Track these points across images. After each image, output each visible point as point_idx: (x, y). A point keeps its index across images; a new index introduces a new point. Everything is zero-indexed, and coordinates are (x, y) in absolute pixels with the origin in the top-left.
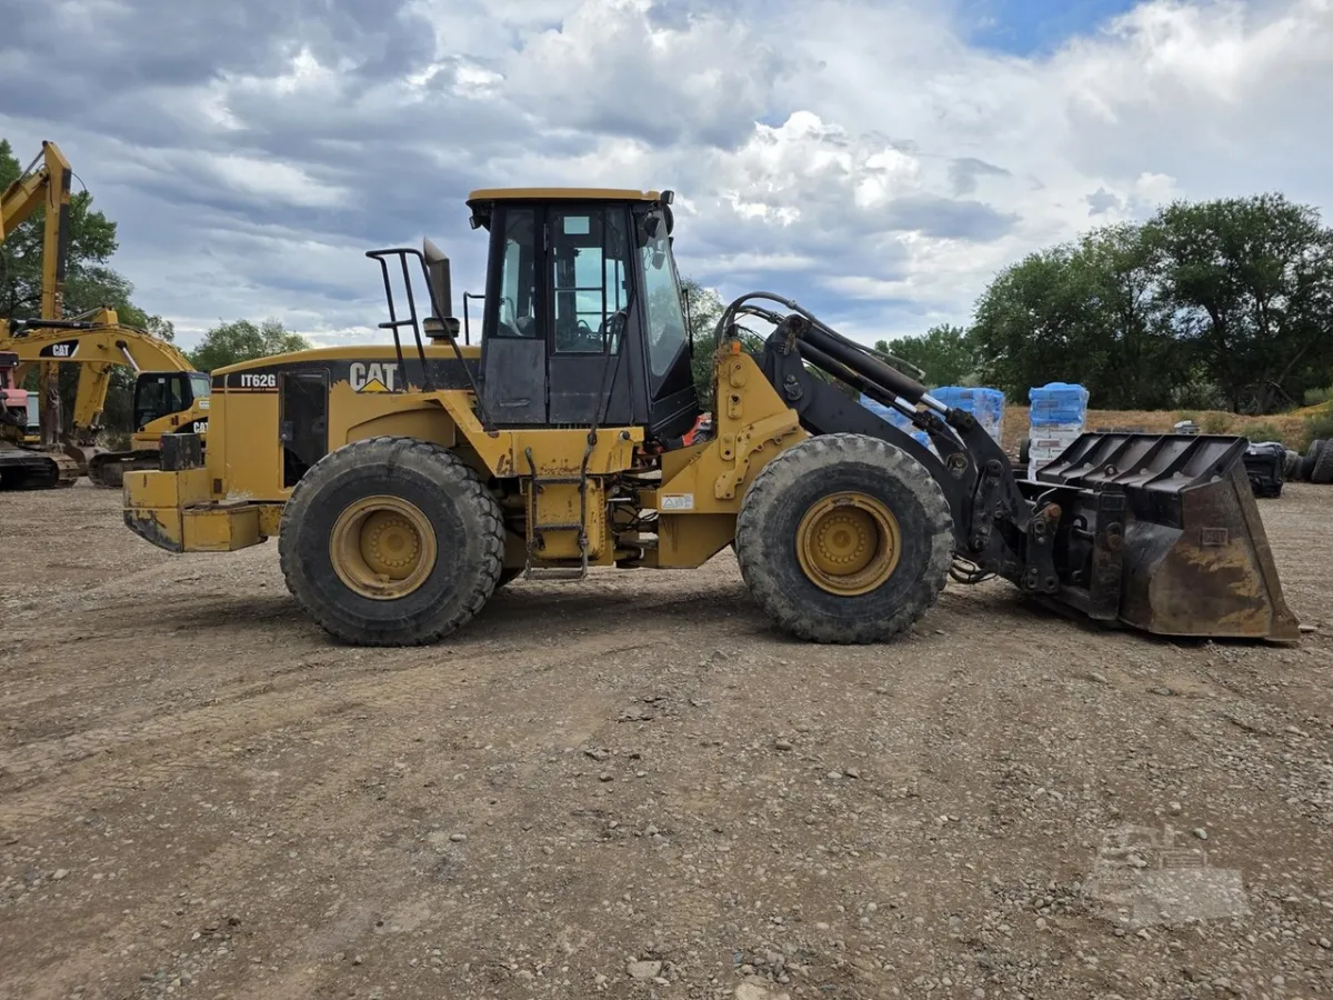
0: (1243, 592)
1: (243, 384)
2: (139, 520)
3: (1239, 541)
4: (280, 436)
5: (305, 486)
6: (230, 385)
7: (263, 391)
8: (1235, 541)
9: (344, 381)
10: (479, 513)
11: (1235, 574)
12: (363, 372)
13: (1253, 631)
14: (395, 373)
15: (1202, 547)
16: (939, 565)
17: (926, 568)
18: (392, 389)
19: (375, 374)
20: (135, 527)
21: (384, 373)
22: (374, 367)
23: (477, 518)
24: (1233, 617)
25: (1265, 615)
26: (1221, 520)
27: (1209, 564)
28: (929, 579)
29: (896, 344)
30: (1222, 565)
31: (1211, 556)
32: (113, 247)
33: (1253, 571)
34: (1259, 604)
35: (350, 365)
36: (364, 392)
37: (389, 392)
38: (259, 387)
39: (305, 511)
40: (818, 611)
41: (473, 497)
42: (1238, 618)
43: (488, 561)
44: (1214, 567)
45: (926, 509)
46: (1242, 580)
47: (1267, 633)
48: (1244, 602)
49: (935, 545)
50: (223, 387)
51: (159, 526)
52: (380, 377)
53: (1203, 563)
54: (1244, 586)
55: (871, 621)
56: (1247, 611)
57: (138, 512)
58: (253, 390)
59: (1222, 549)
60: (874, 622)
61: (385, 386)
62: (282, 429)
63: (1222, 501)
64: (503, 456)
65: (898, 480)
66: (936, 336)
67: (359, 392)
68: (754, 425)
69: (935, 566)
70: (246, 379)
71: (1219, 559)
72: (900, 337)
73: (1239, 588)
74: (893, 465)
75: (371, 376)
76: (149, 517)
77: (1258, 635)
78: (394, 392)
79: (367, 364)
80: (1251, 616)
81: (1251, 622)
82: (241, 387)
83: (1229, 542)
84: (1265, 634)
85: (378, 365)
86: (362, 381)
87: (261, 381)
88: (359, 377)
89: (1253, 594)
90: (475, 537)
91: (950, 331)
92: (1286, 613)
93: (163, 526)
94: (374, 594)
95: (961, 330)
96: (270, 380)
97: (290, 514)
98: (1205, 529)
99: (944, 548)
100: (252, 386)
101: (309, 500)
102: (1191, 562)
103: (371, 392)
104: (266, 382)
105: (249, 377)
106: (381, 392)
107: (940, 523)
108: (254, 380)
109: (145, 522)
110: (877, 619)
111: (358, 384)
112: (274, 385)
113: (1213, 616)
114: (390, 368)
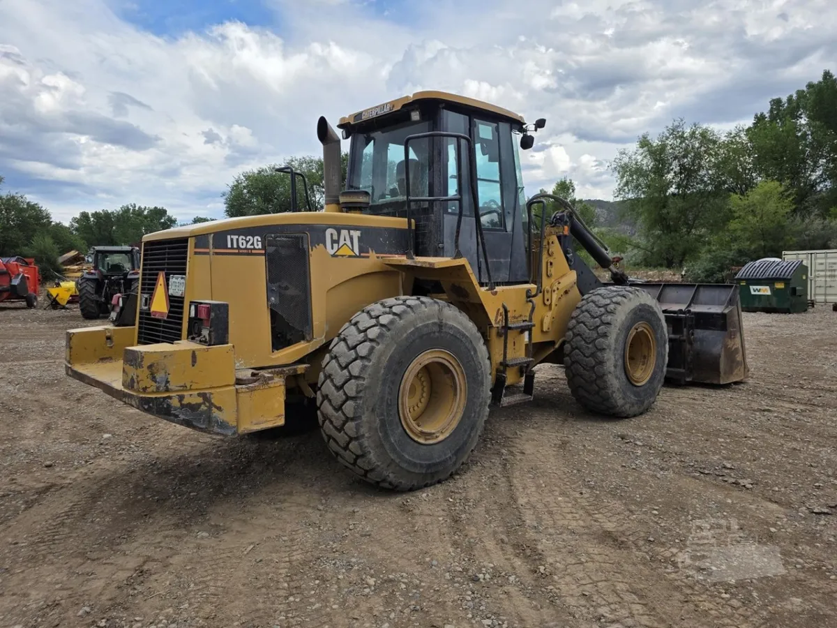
1: (229, 246)
2: (183, 406)
4: (268, 300)
5: (377, 347)
6: (215, 247)
7: (249, 253)
8: (738, 335)
9: (321, 245)
12: (335, 237)
13: (740, 377)
14: (360, 239)
15: (731, 339)
18: (358, 254)
19: (345, 240)
20: (177, 416)
21: (351, 239)
22: (344, 232)
29: (96, 215)
33: (741, 348)
34: (741, 364)
35: (325, 231)
36: (337, 256)
37: (356, 256)
38: (246, 249)
39: (382, 371)
40: (632, 397)
42: (737, 371)
44: (733, 348)
46: (738, 353)
50: (208, 247)
51: (214, 409)
52: (348, 242)
55: (649, 399)
57: (181, 398)
58: (241, 252)
59: (735, 339)
61: (353, 250)
62: (270, 291)
64: (499, 310)
66: (126, 211)
67: (334, 256)
68: (560, 281)
70: (232, 240)
71: (734, 345)
72: (100, 210)
73: (738, 357)
75: (342, 242)
76: (200, 400)
78: (360, 257)
79: (339, 229)
80: (740, 370)
81: (740, 373)
82: (227, 248)
84: (743, 377)
85: (347, 231)
86: (336, 246)
87: (247, 242)
88: (333, 242)
89: (740, 359)
91: (137, 208)
93: (219, 409)
94: (426, 439)
95: (145, 209)
96: (257, 242)
97: (366, 376)
98: (732, 330)
100: (238, 248)
101: (385, 360)
102: (728, 347)
103: (343, 256)
104: (253, 244)
105: (235, 237)
106: (350, 256)
108: (240, 241)
109: (193, 408)
111: (332, 248)
112: (260, 247)
114: (356, 234)
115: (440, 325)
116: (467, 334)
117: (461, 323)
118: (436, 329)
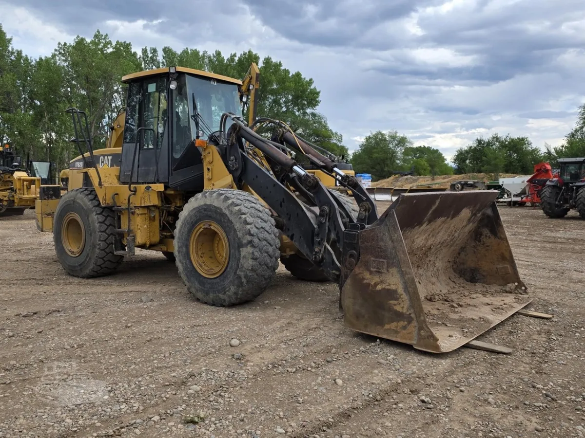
0: (398, 308)
3: (394, 270)
8: (390, 270)
9: (98, 164)
10: (97, 222)
11: (391, 294)
12: (103, 160)
13: (406, 339)
14: (111, 160)
15: (371, 273)
16: (245, 265)
17: (239, 267)
21: (108, 160)
23: (96, 224)
24: (393, 325)
25: (413, 327)
26: (382, 254)
27: (376, 284)
28: (240, 273)
30: (384, 286)
31: (376, 279)
32: (319, 102)
33: (404, 294)
34: (410, 320)
36: (103, 169)
37: (109, 168)
40: (197, 285)
41: (95, 215)
42: (397, 327)
43: (100, 244)
44: (379, 287)
45: (238, 233)
46: (397, 299)
47: (415, 342)
48: (399, 316)
49: (243, 254)
51: (38, 221)
52: (107, 162)
53: (372, 283)
54: (399, 304)
55: (216, 293)
56: (402, 323)
59: (383, 275)
60: (217, 294)
61: (108, 166)
63: (382, 240)
65: (226, 215)
68: (214, 183)
69: (243, 267)
71: (382, 282)
73: (395, 305)
74: (225, 206)
75: (105, 162)
77: (408, 342)
79: (104, 156)
80: (404, 328)
81: (404, 332)
82: (75, 167)
83: (388, 271)
84: (413, 342)
86: (102, 164)
87: (79, 165)
88: (102, 162)
89: (405, 311)
90: (95, 233)
92: (427, 329)
96: (81, 164)
98: (373, 259)
99: (247, 256)
100: (77, 167)
102: (365, 281)
105: (77, 163)
106: (107, 169)
107: (245, 241)
110: (219, 293)
113: (380, 322)
114: (110, 158)
115: (74, 201)
116: (84, 207)
117: (83, 202)
118: (72, 203)
